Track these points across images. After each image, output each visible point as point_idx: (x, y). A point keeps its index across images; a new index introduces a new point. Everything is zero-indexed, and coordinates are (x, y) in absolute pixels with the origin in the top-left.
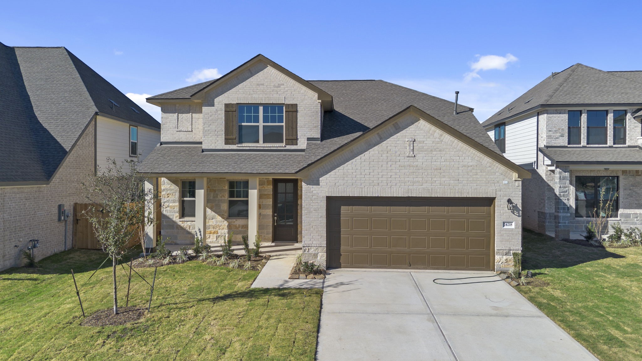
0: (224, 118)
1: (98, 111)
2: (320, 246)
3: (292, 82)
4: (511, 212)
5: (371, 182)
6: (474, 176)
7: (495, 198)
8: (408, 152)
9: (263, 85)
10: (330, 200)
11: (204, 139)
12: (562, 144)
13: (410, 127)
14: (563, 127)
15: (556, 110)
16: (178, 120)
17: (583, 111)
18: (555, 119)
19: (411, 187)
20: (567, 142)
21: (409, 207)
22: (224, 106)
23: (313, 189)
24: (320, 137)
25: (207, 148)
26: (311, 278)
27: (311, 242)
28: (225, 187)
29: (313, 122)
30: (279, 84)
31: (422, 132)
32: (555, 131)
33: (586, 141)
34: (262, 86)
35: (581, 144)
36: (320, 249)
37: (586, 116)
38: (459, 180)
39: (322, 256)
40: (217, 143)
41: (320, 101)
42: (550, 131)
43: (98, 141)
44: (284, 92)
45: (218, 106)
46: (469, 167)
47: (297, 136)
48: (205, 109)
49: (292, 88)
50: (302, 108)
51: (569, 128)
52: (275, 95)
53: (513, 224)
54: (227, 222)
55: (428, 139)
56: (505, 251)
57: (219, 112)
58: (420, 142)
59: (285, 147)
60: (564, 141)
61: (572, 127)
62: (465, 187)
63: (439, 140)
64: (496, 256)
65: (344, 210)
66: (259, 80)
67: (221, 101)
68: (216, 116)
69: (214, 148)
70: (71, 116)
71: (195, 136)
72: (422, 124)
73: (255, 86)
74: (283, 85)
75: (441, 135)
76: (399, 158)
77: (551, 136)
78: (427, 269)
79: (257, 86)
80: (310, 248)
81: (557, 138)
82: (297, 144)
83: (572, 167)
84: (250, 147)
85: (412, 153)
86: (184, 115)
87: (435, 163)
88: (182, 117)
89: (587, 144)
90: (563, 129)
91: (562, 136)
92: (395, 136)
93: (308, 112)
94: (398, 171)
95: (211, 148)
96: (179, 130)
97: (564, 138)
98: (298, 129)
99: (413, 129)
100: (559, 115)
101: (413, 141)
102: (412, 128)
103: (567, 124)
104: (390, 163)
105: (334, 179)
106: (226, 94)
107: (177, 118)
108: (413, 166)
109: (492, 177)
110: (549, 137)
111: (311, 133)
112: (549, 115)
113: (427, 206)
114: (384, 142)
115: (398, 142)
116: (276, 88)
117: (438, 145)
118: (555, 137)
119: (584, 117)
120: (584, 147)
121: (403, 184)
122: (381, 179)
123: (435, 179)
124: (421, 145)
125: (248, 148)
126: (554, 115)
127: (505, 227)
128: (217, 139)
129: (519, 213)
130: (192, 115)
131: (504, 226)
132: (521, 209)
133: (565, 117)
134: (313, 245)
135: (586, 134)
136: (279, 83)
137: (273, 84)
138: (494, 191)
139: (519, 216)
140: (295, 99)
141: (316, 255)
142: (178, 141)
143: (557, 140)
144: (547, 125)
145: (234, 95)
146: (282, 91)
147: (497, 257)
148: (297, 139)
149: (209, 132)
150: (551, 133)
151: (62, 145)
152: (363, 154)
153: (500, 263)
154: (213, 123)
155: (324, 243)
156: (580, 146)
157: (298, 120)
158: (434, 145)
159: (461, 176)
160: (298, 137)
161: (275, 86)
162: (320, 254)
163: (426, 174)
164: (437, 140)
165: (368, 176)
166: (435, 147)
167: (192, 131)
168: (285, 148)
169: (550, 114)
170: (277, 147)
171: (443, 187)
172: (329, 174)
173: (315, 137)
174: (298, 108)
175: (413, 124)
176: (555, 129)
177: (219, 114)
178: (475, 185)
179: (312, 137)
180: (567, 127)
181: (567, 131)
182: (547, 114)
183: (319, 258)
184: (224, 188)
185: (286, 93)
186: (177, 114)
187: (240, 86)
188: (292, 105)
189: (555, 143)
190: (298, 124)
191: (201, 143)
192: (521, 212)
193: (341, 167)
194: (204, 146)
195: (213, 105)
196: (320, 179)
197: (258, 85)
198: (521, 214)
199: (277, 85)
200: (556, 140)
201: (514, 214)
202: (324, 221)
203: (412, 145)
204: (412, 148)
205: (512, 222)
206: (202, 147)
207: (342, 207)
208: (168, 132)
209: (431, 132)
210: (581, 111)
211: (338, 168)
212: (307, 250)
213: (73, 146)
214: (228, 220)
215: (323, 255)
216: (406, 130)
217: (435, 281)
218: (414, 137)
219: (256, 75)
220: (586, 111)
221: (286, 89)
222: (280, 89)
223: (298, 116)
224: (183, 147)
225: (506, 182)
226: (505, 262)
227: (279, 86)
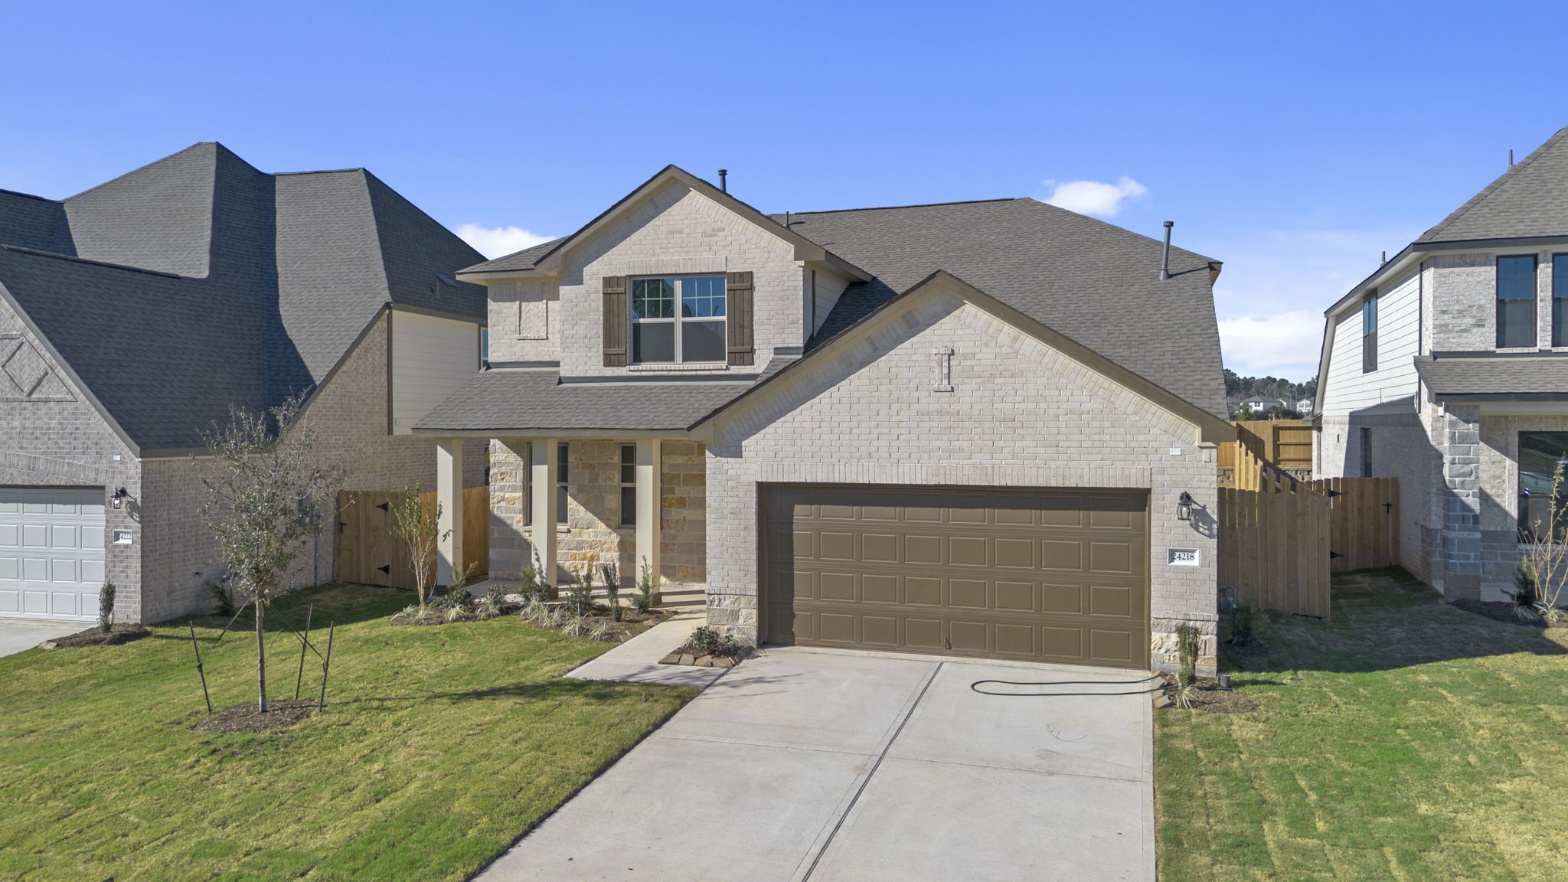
0: (601, 309)
1: (390, 300)
2: (743, 593)
3: (742, 223)
4: (1191, 525)
5: (853, 449)
6: (1096, 437)
7: (1150, 490)
8: (936, 379)
9: (680, 232)
10: (766, 491)
11: (562, 355)
12: (1481, 347)
13: (941, 321)
14: (1482, 302)
15: (1462, 256)
16: (520, 317)
17: (1540, 257)
18: (1458, 279)
19: (944, 463)
20: (1494, 340)
21: (946, 509)
22: (601, 282)
23: (729, 466)
24: (802, 345)
25: (568, 374)
26: (703, 664)
27: (724, 585)
28: (611, 459)
29: (788, 312)
30: (713, 230)
31: (968, 331)
32: (1460, 312)
33: (1550, 338)
34: (678, 235)
35: (1536, 345)
36: (743, 601)
37: (1550, 270)
38: (1058, 446)
39: (747, 617)
40: (589, 363)
41: (802, 263)
42: (1444, 312)
43: (395, 362)
44: (724, 246)
45: (589, 282)
46: (1083, 413)
47: (753, 345)
48: (564, 290)
49: (742, 237)
50: (763, 280)
51: (1501, 303)
52: (705, 255)
53: (1197, 555)
54: (618, 534)
55: (985, 350)
56: (1174, 622)
57: (593, 296)
58: (965, 357)
59: (727, 369)
60: (1485, 338)
61: (1510, 301)
62: (1074, 463)
63: (1009, 351)
64: (1153, 633)
65: (800, 512)
66: (672, 222)
67: (596, 271)
68: (587, 304)
69: (582, 375)
71: (553, 349)
72: (970, 312)
73: (663, 237)
74: (723, 230)
75: (1015, 339)
76: (915, 394)
77: (1446, 326)
78: (987, 657)
79: (669, 236)
80: (722, 597)
81: (1465, 331)
82: (752, 363)
83: (1487, 408)
84: (655, 371)
85: (945, 382)
86: (532, 305)
87: (1000, 406)
88: (528, 309)
89: (1554, 345)
90: (1480, 307)
91: (1480, 325)
92: (907, 344)
93: (777, 289)
94: (914, 425)
95: (576, 374)
96: (523, 335)
97: (1484, 330)
98: (755, 327)
99: (948, 326)
100: (1469, 269)
101: (949, 355)
102: (946, 324)
103: (1494, 291)
104: (895, 407)
105: (773, 443)
106: (605, 257)
107: (518, 311)
108: (948, 413)
109: (1141, 437)
110: (1441, 328)
111: (784, 336)
112: (1441, 271)
113: (989, 507)
114: (883, 358)
115: (914, 358)
116: (707, 239)
117: (1009, 362)
118: (1457, 329)
119: (1545, 273)
120: (1542, 353)
121: (926, 455)
122: (875, 443)
123: (1001, 444)
124: (968, 362)
125: (651, 373)
126: (1457, 270)
127: (1177, 562)
128: (589, 355)
129: (1210, 529)
130: (547, 304)
131: (1172, 559)
132: (1215, 517)
133: (1491, 272)
134: (728, 592)
135: (1550, 319)
136: (716, 227)
137: (700, 230)
138: (1147, 474)
139: (1210, 536)
140: (748, 261)
141: (734, 615)
142: (521, 360)
143: (1465, 335)
144: (1435, 298)
145: (621, 257)
146: (721, 243)
147: (1156, 636)
148: (752, 351)
149: (573, 340)
150: (1446, 316)
152: (836, 387)
153: (1162, 651)
154: (581, 319)
155: (753, 588)
156: (1531, 350)
157: (755, 308)
158: (998, 361)
159: (1063, 437)
160: (755, 347)
161: (705, 234)
162: (744, 612)
163: (979, 430)
164: (1006, 350)
165: (847, 437)
166: (1001, 368)
167: (547, 338)
168: (727, 372)
169: (1444, 267)
170: (711, 370)
171: (1021, 462)
172: (762, 432)
173: (791, 345)
174: (755, 280)
175: (948, 313)
176: (1457, 307)
177: (593, 301)
178: (1099, 457)
179: (785, 345)
180: (1494, 302)
181: (1494, 310)
182: (1436, 267)
183: (741, 621)
184: (610, 461)
185: (729, 248)
186: (518, 302)
187: (634, 237)
188: (741, 274)
189: (1458, 345)
190: (755, 318)
191: (557, 364)
192: (1215, 526)
193: (789, 416)
194: (564, 371)
195: (580, 282)
196: (744, 443)
197: (670, 233)
198: (1215, 532)
199: (709, 231)
200: (1460, 337)
201: (1198, 531)
202: (752, 537)
203: (945, 364)
204: (945, 370)
205: (1194, 551)
206: (558, 373)
207: (796, 507)
208: (502, 341)
209: (990, 332)
210: (1535, 257)
211: (782, 419)
212: (716, 603)
213: (330, 376)
214: (619, 531)
215: (750, 614)
216: (932, 327)
217: (976, 687)
218: (950, 345)
219: (666, 212)
220: (1550, 257)
221: (730, 238)
222: (715, 239)
223: (755, 299)
224: (528, 373)
225: (1177, 451)
226: (1174, 648)
227: (714, 233)
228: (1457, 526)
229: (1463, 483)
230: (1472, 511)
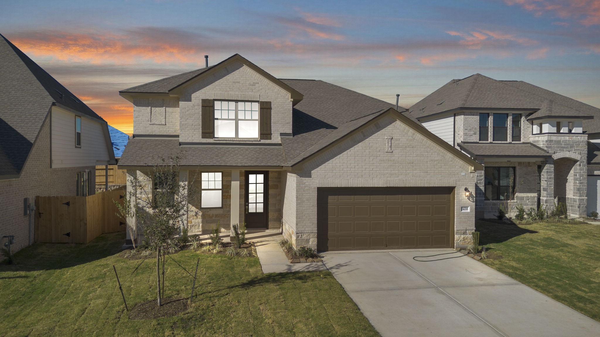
0: (201, 113)
1: (55, 101)
2: (312, 232)
3: (266, 81)
4: (468, 198)
5: (356, 174)
6: (440, 169)
7: (455, 187)
8: (387, 148)
9: (239, 82)
10: (321, 190)
11: (181, 132)
12: (475, 141)
13: (388, 127)
14: (476, 127)
15: (471, 112)
16: (151, 114)
17: (490, 114)
18: (470, 119)
19: (389, 179)
20: (479, 138)
21: (386, 196)
22: (201, 101)
23: (306, 181)
24: (292, 132)
25: (184, 141)
26: (311, 261)
27: (303, 229)
29: (286, 119)
30: (254, 83)
31: (398, 131)
32: (470, 129)
33: (492, 138)
34: (238, 84)
35: (488, 141)
36: (311, 235)
37: (492, 118)
38: (427, 172)
39: (313, 241)
40: (194, 137)
41: (292, 100)
42: (466, 129)
44: (259, 90)
45: (195, 101)
46: (435, 161)
47: (271, 131)
48: (181, 103)
49: (266, 87)
50: (275, 105)
51: (480, 127)
52: (250, 93)
53: (469, 208)
54: (201, 211)
55: (403, 138)
56: (463, 231)
57: (196, 107)
58: (397, 140)
59: (260, 141)
60: (476, 138)
61: (482, 127)
62: (433, 178)
63: (412, 138)
64: (455, 236)
65: (331, 199)
66: (235, 78)
67: (198, 96)
68: (193, 110)
69: (191, 141)
70: (26, 105)
71: (169, 129)
72: (399, 124)
73: (231, 84)
74: (258, 83)
75: (414, 134)
76: (379, 153)
77: (467, 134)
78: (400, 249)
79: (234, 84)
80: (302, 234)
81: (471, 135)
82: (271, 139)
83: (486, 160)
85: (390, 149)
86: (157, 109)
87: (408, 158)
88: (155, 110)
89: (493, 141)
90: (475, 128)
91: (475, 134)
92: (376, 134)
93: (281, 109)
94: (378, 165)
95: (188, 141)
96: (152, 123)
97: (476, 135)
98: (272, 124)
99: (390, 129)
100: (472, 117)
101: (391, 139)
102: (390, 128)
103: (478, 124)
104: (372, 158)
105: (324, 172)
106: (203, 90)
107: (150, 112)
108: (391, 160)
109: (453, 169)
110: (465, 134)
111: (284, 128)
112: (465, 116)
113: (401, 195)
114: (367, 139)
115: (378, 140)
116: (251, 87)
117: (411, 142)
118: (469, 135)
119: (491, 119)
120: (491, 143)
121: (383, 176)
122: (364, 172)
123: (409, 172)
124: (397, 142)
125: (225, 142)
126: (469, 116)
127: (463, 211)
128: (194, 133)
129: (473, 199)
130: (165, 109)
131: (462, 210)
132: (474, 195)
133: (477, 118)
134: (305, 232)
135: (492, 133)
136: (254, 81)
137: (248, 83)
138: (455, 181)
139: (473, 202)
140: (269, 97)
141: (308, 241)
142: (151, 134)
143: (471, 137)
144: (464, 125)
145: (211, 91)
146: (257, 89)
147: (456, 237)
148: (271, 134)
149: (186, 126)
150: (467, 131)
151: (24, 136)
152: (349, 150)
153: (459, 241)
154: (190, 117)
155: (315, 230)
156: (486, 142)
157: (272, 116)
158: (408, 142)
159: (429, 169)
160: (272, 132)
161: (250, 85)
162: (311, 240)
163: (401, 167)
164: (410, 138)
165: (353, 169)
166: (409, 144)
167: (166, 124)
168: (260, 142)
169: (466, 115)
170: (252, 141)
171: (415, 178)
172: (320, 167)
173: (287, 132)
174: (272, 105)
175: (391, 124)
176: (469, 128)
177: (196, 109)
178: (440, 176)
179: (285, 132)
180: (479, 127)
181: (479, 130)
182: (464, 115)
183: (310, 243)
184: (198, 179)
185: (261, 91)
186: (150, 107)
187: (217, 83)
188: (267, 102)
189: (470, 140)
190: (272, 121)
191: (178, 136)
192: (474, 198)
193: (331, 161)
194: (181, 140)
195: (190, 100)
196: (312, 172)
197: (234, 82)
198: (475, 200)
199: (252, 83)
200: (470, 137)
201: (469, 200)
202: (315, 209)
203: (390, 142)
204: (390, 145)
205: (468, 207)
206: (179, 140)
207: (329, 197)
208: (141, 125)
209: (405, 131)
210: (488, 114)
211: (328, 162)
212: (300, 237)
213: (37, 138)
215: (314, 240)
216: (385, 129)
217: (415, 258)
218: (391, 135)
219: (232, 73)
220: (492, 114)
221: (261, 87)
222: (255, 87)
223: (272, 113)
224: (157, 140)
225: (463, 174)
226: (463, 240)
227: (254, 84)
228: (478, 196)
229: (480, 182)
230: (482, 191)
